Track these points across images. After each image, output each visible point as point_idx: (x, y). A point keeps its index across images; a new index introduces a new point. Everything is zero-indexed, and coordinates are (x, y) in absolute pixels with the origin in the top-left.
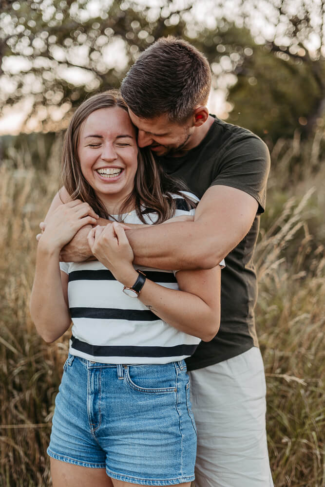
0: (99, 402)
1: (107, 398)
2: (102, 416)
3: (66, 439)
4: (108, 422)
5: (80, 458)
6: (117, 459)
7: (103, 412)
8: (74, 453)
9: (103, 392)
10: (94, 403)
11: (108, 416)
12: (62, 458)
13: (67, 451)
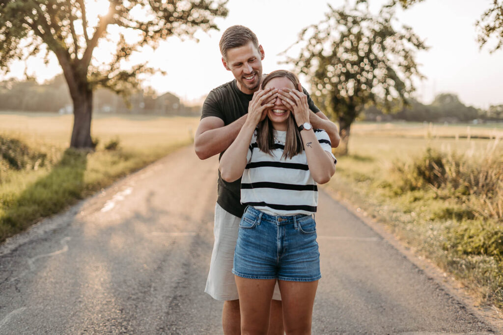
0: (285, 242)
1: (288, 240)
2: (286, 249)
3: (259, 266)
4: (289, 252)
5: (267, 275)
6: (293, 271)
7: (286, 247)
8: (264, 273)
9: (286, 237)
10: (282, 243)
11: (289, 249)
12: (257, 277)
13: (260, 273)
